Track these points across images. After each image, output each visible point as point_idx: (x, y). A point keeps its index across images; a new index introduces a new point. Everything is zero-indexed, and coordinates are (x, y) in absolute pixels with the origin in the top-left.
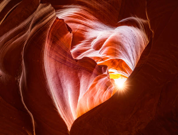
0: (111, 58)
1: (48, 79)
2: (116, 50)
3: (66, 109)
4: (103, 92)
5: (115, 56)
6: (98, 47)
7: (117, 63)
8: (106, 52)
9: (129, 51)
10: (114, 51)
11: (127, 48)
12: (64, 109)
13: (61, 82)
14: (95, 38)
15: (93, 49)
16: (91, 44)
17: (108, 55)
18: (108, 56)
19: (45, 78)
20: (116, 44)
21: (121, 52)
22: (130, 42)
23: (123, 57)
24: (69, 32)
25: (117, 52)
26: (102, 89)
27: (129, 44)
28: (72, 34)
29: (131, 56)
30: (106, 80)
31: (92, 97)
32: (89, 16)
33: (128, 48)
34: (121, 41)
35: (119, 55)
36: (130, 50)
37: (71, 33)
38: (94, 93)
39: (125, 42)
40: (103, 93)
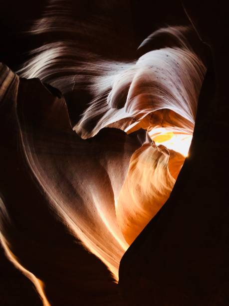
0: (147, 112)
1: (47, 192)
2: (151, 97)
3: (97, 230)
4: (153, 170)
5: (154, 107)
6: (120, 102)
7: (161, 116)
8: (137, 104)
9: (175, 92)
10: (150, 100)
11: (169, 87)
12: (94, 231)
13: (75, 187)
14: (110, 90)
15: (114, 109)
16: (108, 102)
17: (141, 109)
18: (142, 111)
19: (42, 193)
20: (149, 87)
21: (161, 97)
22: (171, 76)
23: (167, 104)
24: (57, 98)
25: (155, 100)
26: (149, 168)
27: (171, 80)
28: (63, 100)
29: (179, 98)
30: (151, 151)
31: (138, 185)
32: (84, 54)
33: (171, 87)
34: (156, 80)
35: (158, 103)
36: (176, 90)
37: (60, 98)
38: (139, 177)
39: (162, 78)
40: (154, 172)
